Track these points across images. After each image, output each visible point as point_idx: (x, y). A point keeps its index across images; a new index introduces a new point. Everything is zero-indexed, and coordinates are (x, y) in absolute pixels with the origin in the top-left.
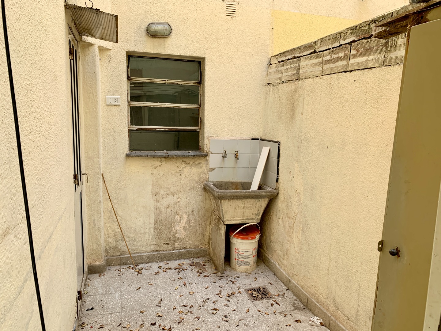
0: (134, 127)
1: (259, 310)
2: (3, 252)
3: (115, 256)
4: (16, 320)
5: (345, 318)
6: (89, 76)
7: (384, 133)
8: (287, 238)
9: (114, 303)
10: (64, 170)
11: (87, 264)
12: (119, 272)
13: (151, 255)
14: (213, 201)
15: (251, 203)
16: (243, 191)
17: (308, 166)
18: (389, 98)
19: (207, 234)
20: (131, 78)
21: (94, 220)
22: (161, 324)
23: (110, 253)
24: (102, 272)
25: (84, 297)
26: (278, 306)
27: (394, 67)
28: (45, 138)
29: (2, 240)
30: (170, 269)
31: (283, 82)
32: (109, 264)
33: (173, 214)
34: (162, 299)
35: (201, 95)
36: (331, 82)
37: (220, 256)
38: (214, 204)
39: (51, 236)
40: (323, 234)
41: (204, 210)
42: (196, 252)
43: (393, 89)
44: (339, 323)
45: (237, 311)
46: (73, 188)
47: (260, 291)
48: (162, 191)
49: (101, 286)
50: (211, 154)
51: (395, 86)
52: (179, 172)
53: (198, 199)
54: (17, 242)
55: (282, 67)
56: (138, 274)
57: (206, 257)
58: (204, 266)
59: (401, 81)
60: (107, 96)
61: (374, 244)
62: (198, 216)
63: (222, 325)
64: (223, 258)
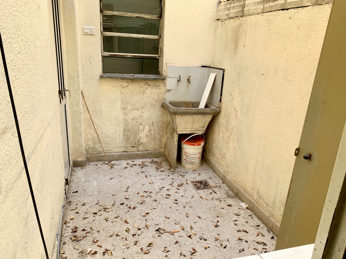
0: (107, 54)
1: (201, 196)
2: (3, 146)
3: (93, 155)
4: (17, 196)
5: (265, 205)
6: (68, 8)
7: (310, 63)
8: (225, 145)
9: (93, 188)
10: (50, 86)
11: (72, 160)
12: (97, 166)
13: (121, 154)
14: (169, 116)
15: (199, 118)
16: (192, 108)
17: (246, 89)
18: (317, 33)
19: (164, 140)
20: (103, 11)
21: (76, 127)
22: (128, 204)
23: (90, 152)
24: (84, 166)
25: (71, 183)
26: (215, 194)
27: (325, 6)
28: (33, 59)
29: (1, 137)
30: (135, 165)
31: (230, 18)
32: (89, 160)
33: (138, 125)
34: (129, 187)
35: (161, 27)
36: (270, 19)
37: (173, 157)
38: (170, 118)
39: (42, 137)
40: (254, 143)
41: (162, 123)
42: (156, 153)
43: (322, 26)
44: (260, 208)
45: (184, 197)
46: (58, 101)
47: (203, 183)
48: (129, 106)
49: (83, 176)
50: (168, 78)
51: (324, 23)
52: (143, 92)
53: (157, 113)
54: (14, 139)
55: (230, 5)
56: (111, 168)
57: (162, 158)
58: (161, 164)
59: (329, 19)
60: (83, 27)
61: (292, 151)
62: (157, 127)
63: (173, 206)
64: (176, 158)
